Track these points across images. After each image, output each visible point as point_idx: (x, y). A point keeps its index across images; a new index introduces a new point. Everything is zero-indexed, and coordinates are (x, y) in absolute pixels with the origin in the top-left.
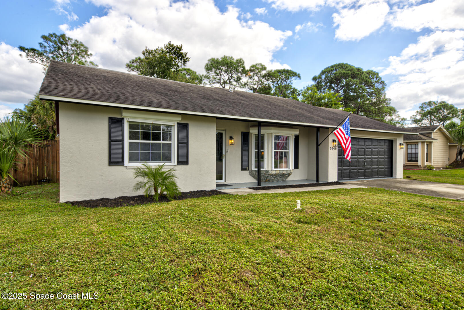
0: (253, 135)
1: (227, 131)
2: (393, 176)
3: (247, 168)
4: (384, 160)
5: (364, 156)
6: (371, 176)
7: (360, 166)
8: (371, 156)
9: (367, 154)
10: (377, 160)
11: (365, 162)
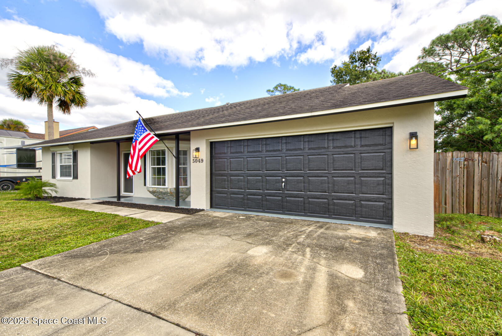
4: (352, 179)
5: (279, 170)
6: (303, 211)
7: (271, 190)
8: (301, 170)
9: (288, 167)
10: (326, 178)
11: (282, 182)
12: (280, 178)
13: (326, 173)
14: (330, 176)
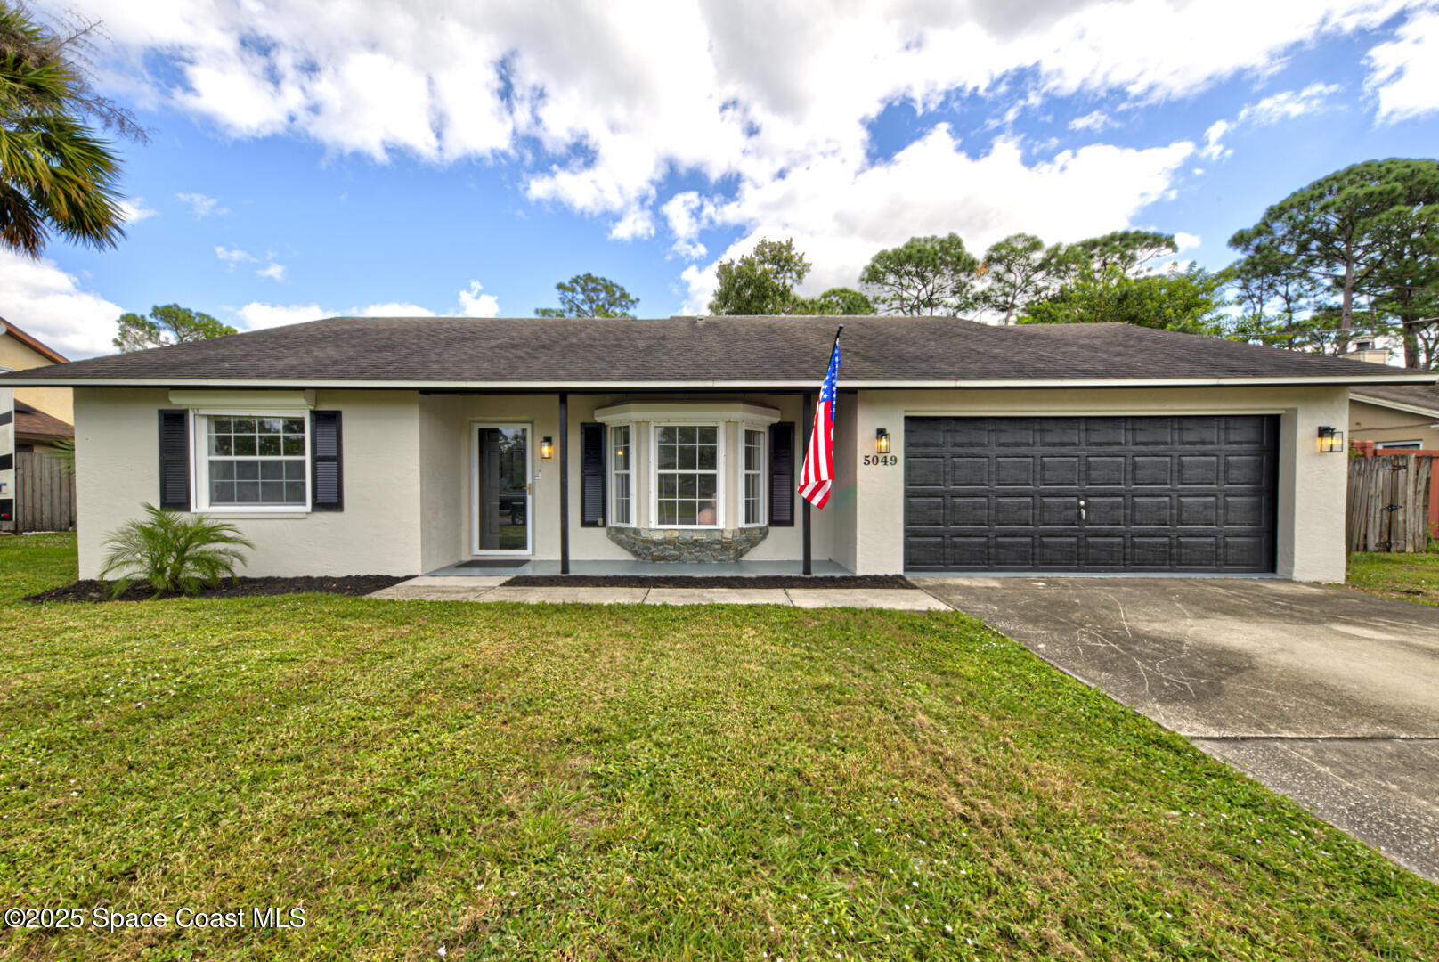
0: (609, 429)
1: (536, 422)
2: (1279, 570)
3: (600, 521)
4: (1212, 499)
5: (1074, 484)
6: (1122, 562)
7: (1054, 524)
8: (1120, 484)
9: (1093, 477)
10: (1167, 499)
11: (1080, 507)
12: (1075, 499)
13: (1168, 490)
14: (1174, 495)
